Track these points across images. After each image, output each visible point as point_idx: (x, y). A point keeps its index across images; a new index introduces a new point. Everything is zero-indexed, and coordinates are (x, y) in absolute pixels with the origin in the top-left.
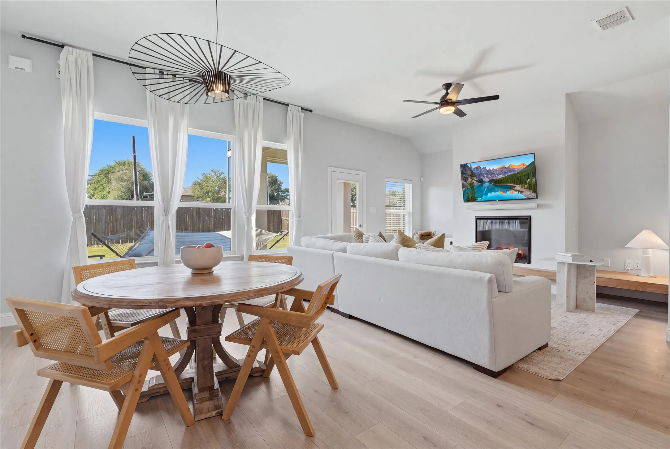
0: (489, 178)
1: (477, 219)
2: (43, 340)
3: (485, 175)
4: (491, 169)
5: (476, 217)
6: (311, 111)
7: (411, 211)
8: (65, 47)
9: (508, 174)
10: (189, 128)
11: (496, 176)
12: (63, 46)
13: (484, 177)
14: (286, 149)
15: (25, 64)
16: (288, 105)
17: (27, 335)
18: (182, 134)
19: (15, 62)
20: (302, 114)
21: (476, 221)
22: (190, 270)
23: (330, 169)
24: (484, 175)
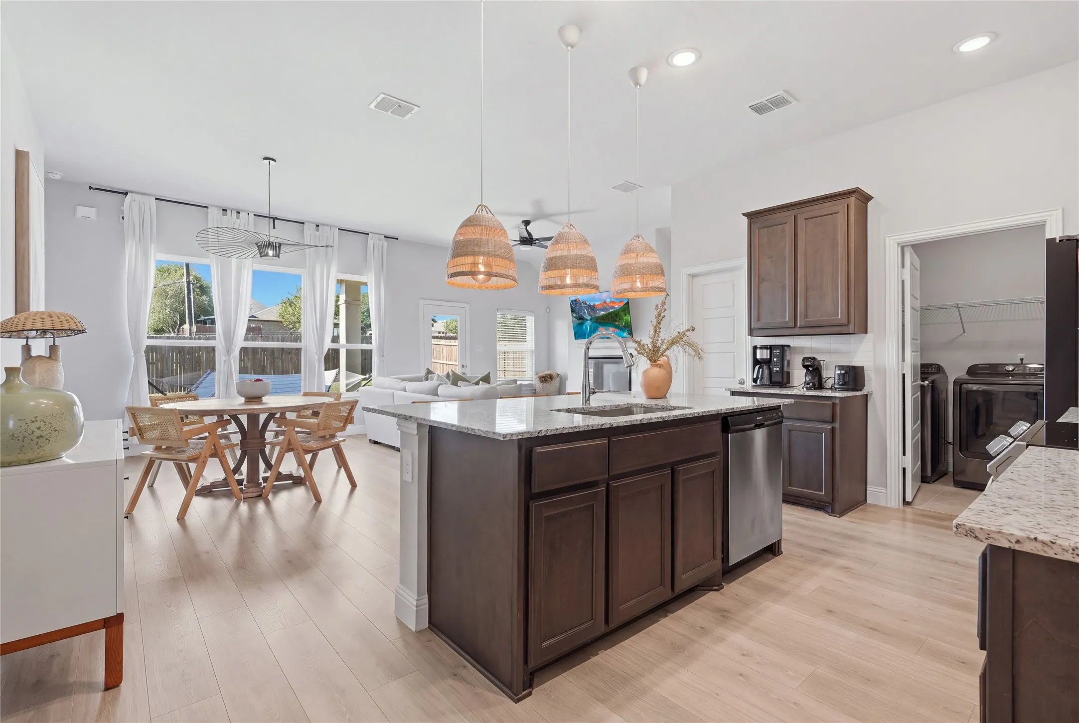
2: (145, 435)
3: (586, 311)
4: (592, 304)
6: (397, 239)
7: (534, 349)
8: (129, 194)
9: (609, 310)
10: (254, 264)
11: (599, 313)
12: (126, 194)
13: (585, 313)
14: (366, 281)
15: (91, 212)
16: (368, 234)
17: (136, 430)
18: (246, 271)
19: (82, 211)
20: (386, 243)
22: (244, 398)
23: (422, 302)
24: (584, 310)
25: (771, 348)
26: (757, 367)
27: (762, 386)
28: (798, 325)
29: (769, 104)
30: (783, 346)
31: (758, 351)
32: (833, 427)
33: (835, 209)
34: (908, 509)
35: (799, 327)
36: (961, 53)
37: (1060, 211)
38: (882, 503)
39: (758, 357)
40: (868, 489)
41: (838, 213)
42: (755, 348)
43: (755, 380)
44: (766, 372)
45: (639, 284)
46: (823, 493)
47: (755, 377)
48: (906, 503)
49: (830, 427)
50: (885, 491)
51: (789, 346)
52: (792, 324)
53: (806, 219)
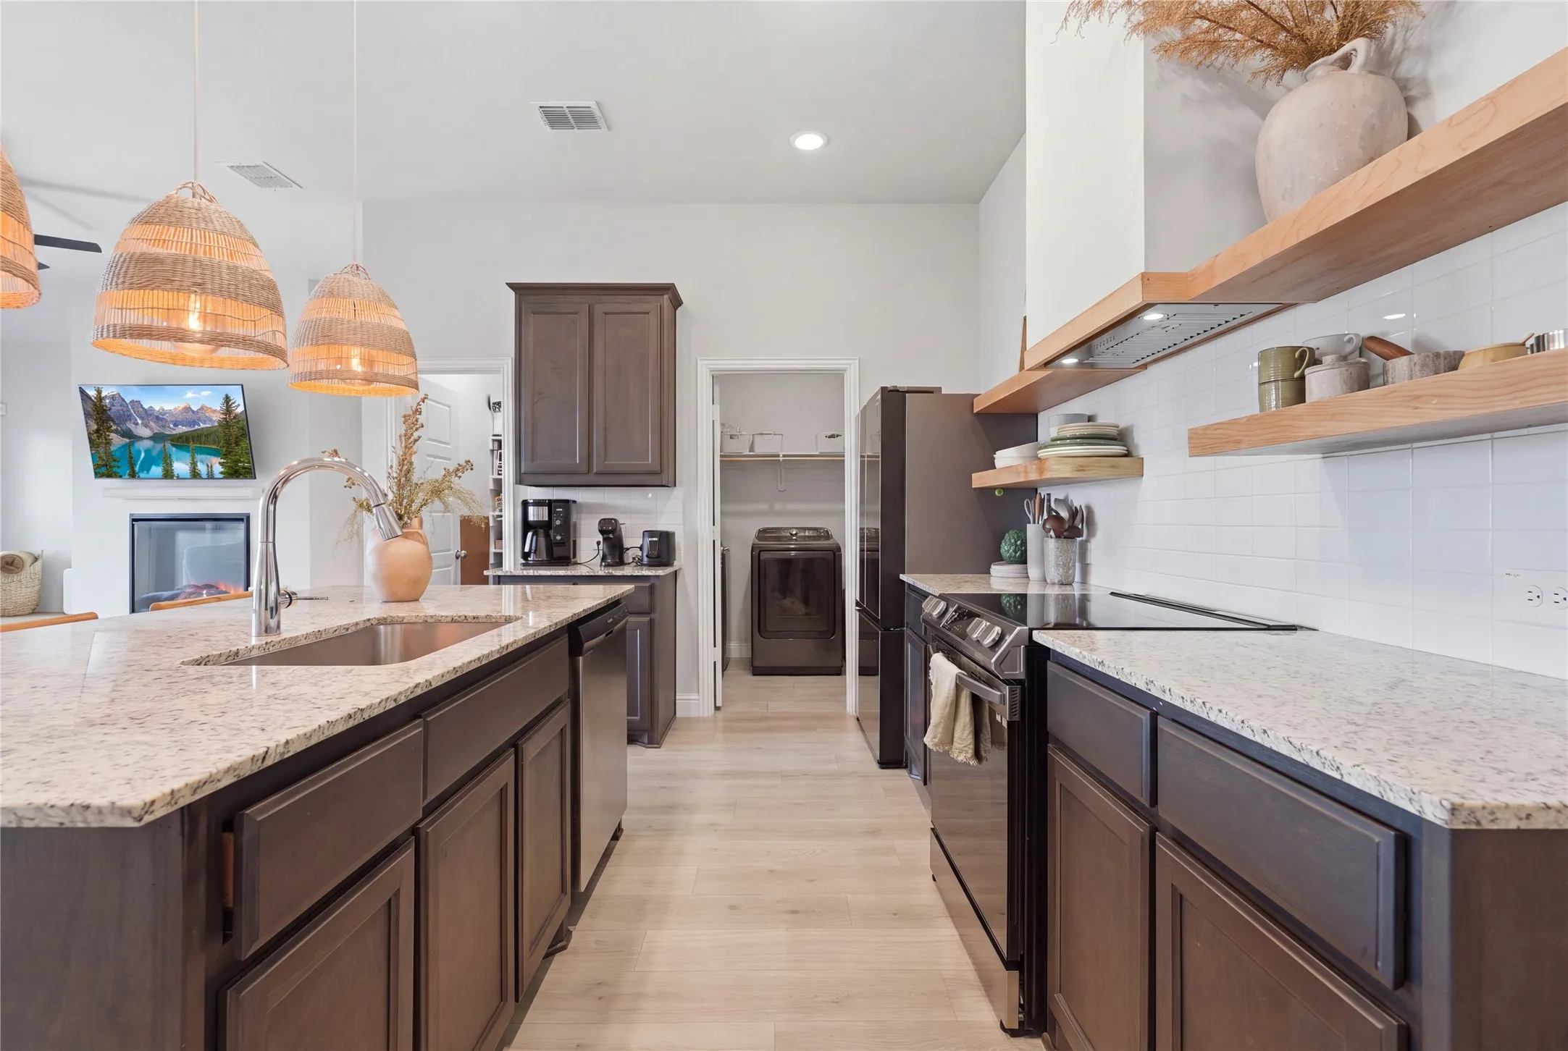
0: (151, 429)
1: (134, 520)
3: (140, 421)
4: (157, 409)
5: (130, 514)
9: (199, 425)
11: (169, 427)
13: (137, 424)
21: (133, 525)
24: (135, 419)
25: (550, 504)
26: (530, 534)
27: (538, 564)
28: (595, 470)
29: (569, 115)
30: (567, 501)
31: (531, 509)
32: (651, 619)
33: (645, 308)
34: (719, 714)
35: (596, 474)
36: (797, 150)
37: (857, 361)
38: (693, 714)
39: (531, 518)
40: (677, 698)
41: (648, 313)
42: (525, 504)
43: (525, 556)
44: (542, 540)
45: (356, 365)
46: (638, 718)
47: (527, 550)
48: (717, 708)
49: (646, 619)
50: (697, 697)
51: (574, 502)
52: (585, 469)
53: (606, 314)
